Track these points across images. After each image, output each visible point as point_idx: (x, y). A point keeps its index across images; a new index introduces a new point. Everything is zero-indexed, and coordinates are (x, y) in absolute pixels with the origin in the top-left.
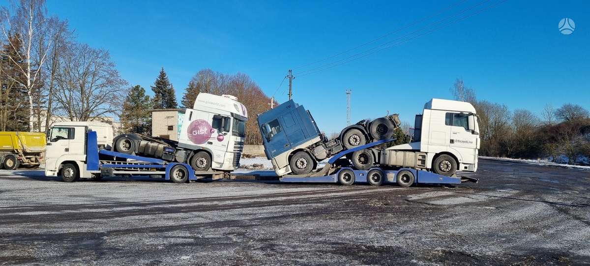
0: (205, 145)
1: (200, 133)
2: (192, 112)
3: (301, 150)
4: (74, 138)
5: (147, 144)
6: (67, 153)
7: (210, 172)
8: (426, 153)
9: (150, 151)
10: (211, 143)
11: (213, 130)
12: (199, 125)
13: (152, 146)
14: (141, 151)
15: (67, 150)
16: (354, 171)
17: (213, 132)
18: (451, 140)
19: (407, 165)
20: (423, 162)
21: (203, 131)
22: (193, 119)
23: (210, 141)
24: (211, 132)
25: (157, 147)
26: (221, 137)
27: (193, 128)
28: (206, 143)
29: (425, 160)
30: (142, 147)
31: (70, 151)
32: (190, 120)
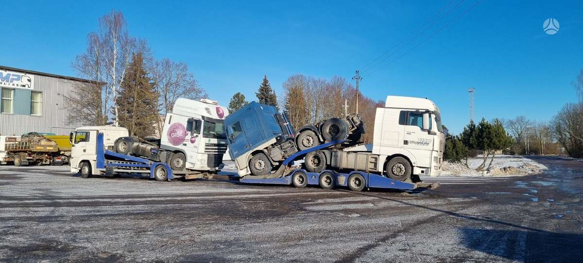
0: (180, 147)
1: (177, 135)
2: (171, 117)
3: (259, 151)
4: (89, 141)
6: (84, 153)
7: (184, 171)
8: (379, 155)
9: (140, 151)
10: (185, 145)
12: (177, 128)
13: (142, 147)
16: (307, 173)
17: (187, 134)
18: (404, 141)
19: (358, 167)
21: (180, 133)
22: (172, 122)
23: (184, 143)
24: (186, 135)
25: (146, 148)
26: (194, 139)
27: (172, 131)
28: (182, 145)
29: (376, 163)
31: (86, 151)
32: (169, 123)
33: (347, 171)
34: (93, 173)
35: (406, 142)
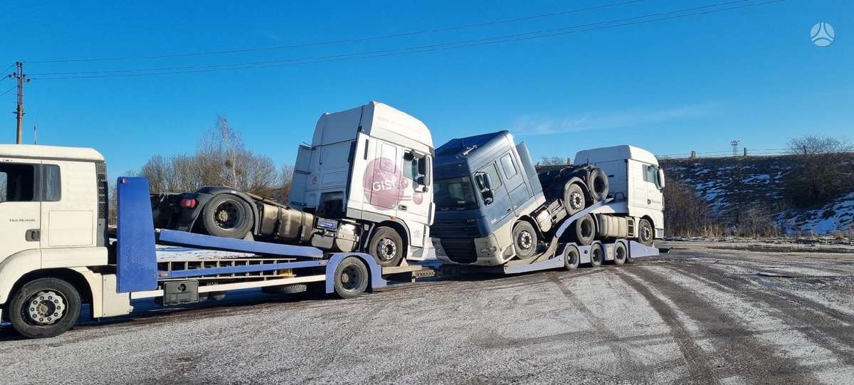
0: (393, 213)
1: (385, 186)
2: (367, 141)
3: (524, 218)
4: (57, 196)
5: (280, 213)
6: (34, 244)
7: (404, 267)
8: (633, 218)
9: (288, 228)
10: (404, 208)
11: (406, 182)
12: (382, 169)
13: (293, 217)
14: (268, 230)
15: (33, 235)
16: (579, 248)
17: (407, 186)
18: (648, 200)
19: (620, 236)
20: (631, 230)
21: (390, 182)
22: (371, 156)
23: (402, 203)
24: (402, 186)
25: (303, 220)
26: (418, 195)
27: (372, 177)
28: (397, 207)
29: (633, 227)
30: (269, 219)
31: (43, 236)
32: (365, 158)
33: (612, 240)
34: (97, 313)
35: (649, 202)
